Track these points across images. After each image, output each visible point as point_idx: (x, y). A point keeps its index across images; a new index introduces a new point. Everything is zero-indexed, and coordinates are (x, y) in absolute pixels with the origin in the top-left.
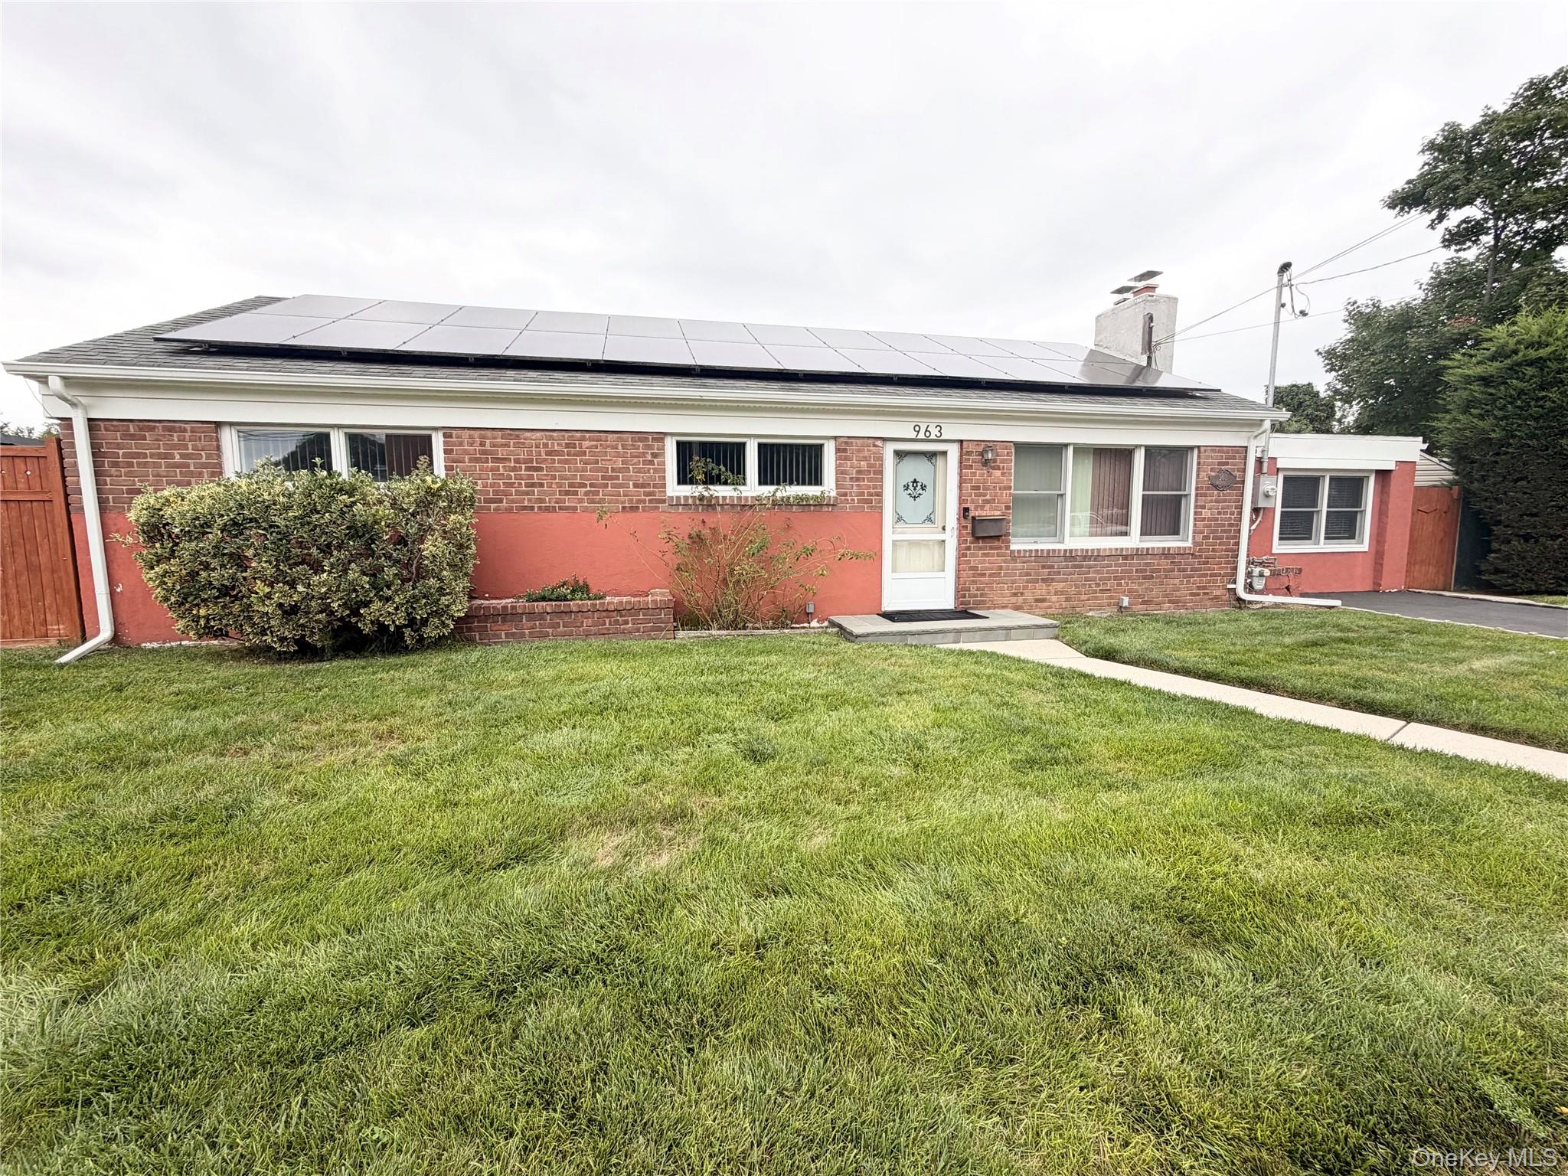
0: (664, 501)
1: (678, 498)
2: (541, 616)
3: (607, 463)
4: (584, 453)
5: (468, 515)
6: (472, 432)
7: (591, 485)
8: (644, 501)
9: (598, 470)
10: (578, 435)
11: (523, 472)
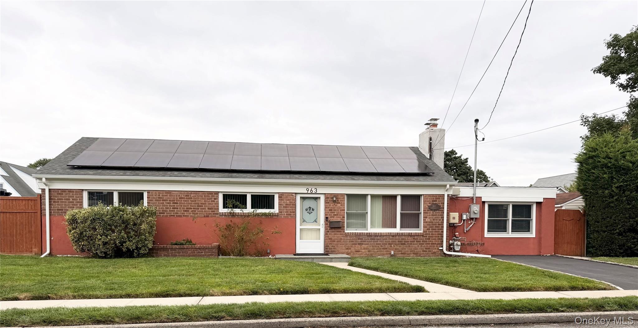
0: (218, 214)
1: (222, 213)
2: (175, 249)
3: (199, 201)
4: (192, 198)
5: (154, 217)
6: (156, 192)
7: (194, 209)
8: (211, 214)
9: (196, 204)
10: (190, 192)
11: (172, 204)
